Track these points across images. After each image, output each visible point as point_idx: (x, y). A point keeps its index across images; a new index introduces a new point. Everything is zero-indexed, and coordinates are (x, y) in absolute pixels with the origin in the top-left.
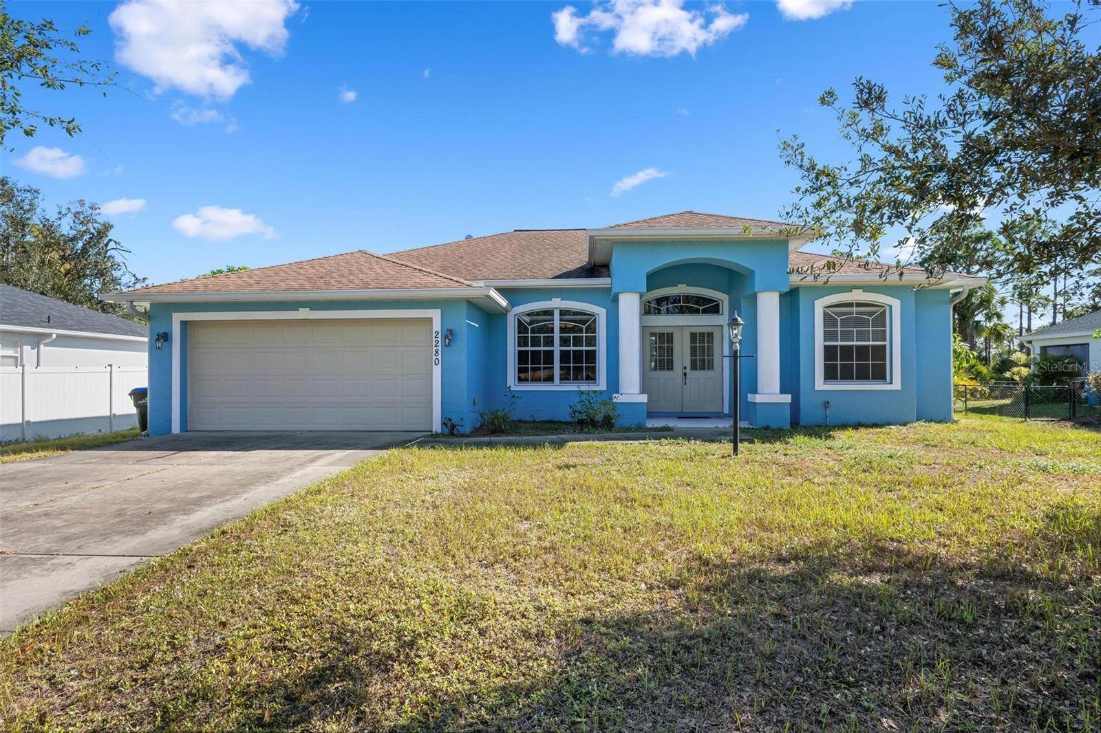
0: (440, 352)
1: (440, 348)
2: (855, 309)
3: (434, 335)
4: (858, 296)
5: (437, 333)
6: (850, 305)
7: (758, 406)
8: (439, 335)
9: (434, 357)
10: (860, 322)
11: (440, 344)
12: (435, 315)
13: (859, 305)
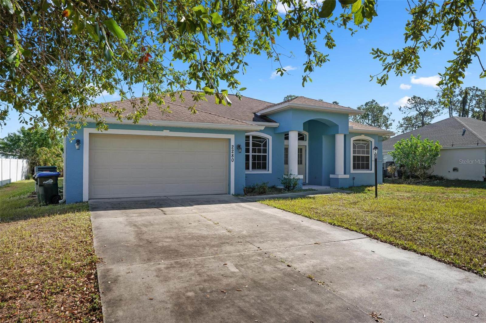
0: (234, 155)
1: (234, 153)
2: (361, 142)
3: (231, 147)
4: (363, 137)
5: (233, 146)
6: (359, 140)
7: (339, 179)
8: (234, 147)
9: (231, 158)
10: (362, 147)
11: (234, 152)
12: (232, 137)
13: (363, 140)
